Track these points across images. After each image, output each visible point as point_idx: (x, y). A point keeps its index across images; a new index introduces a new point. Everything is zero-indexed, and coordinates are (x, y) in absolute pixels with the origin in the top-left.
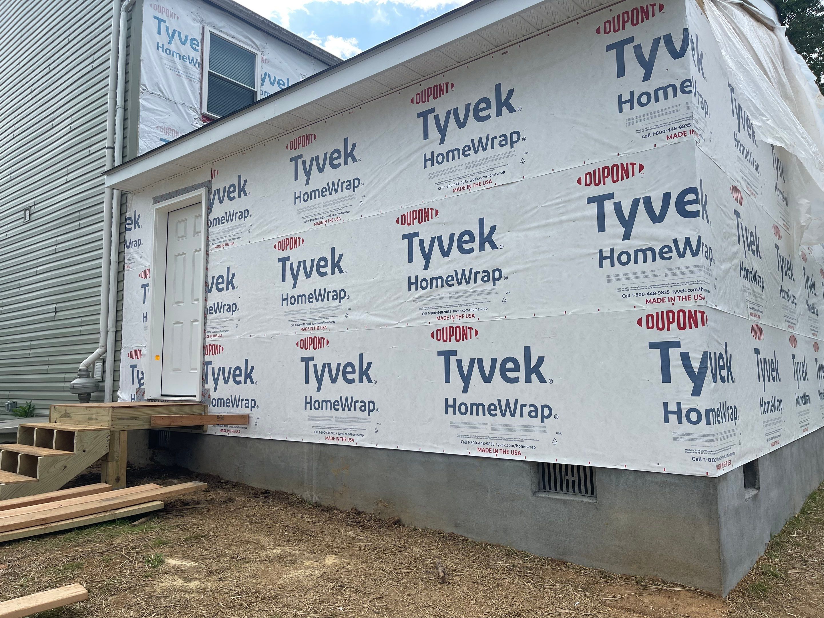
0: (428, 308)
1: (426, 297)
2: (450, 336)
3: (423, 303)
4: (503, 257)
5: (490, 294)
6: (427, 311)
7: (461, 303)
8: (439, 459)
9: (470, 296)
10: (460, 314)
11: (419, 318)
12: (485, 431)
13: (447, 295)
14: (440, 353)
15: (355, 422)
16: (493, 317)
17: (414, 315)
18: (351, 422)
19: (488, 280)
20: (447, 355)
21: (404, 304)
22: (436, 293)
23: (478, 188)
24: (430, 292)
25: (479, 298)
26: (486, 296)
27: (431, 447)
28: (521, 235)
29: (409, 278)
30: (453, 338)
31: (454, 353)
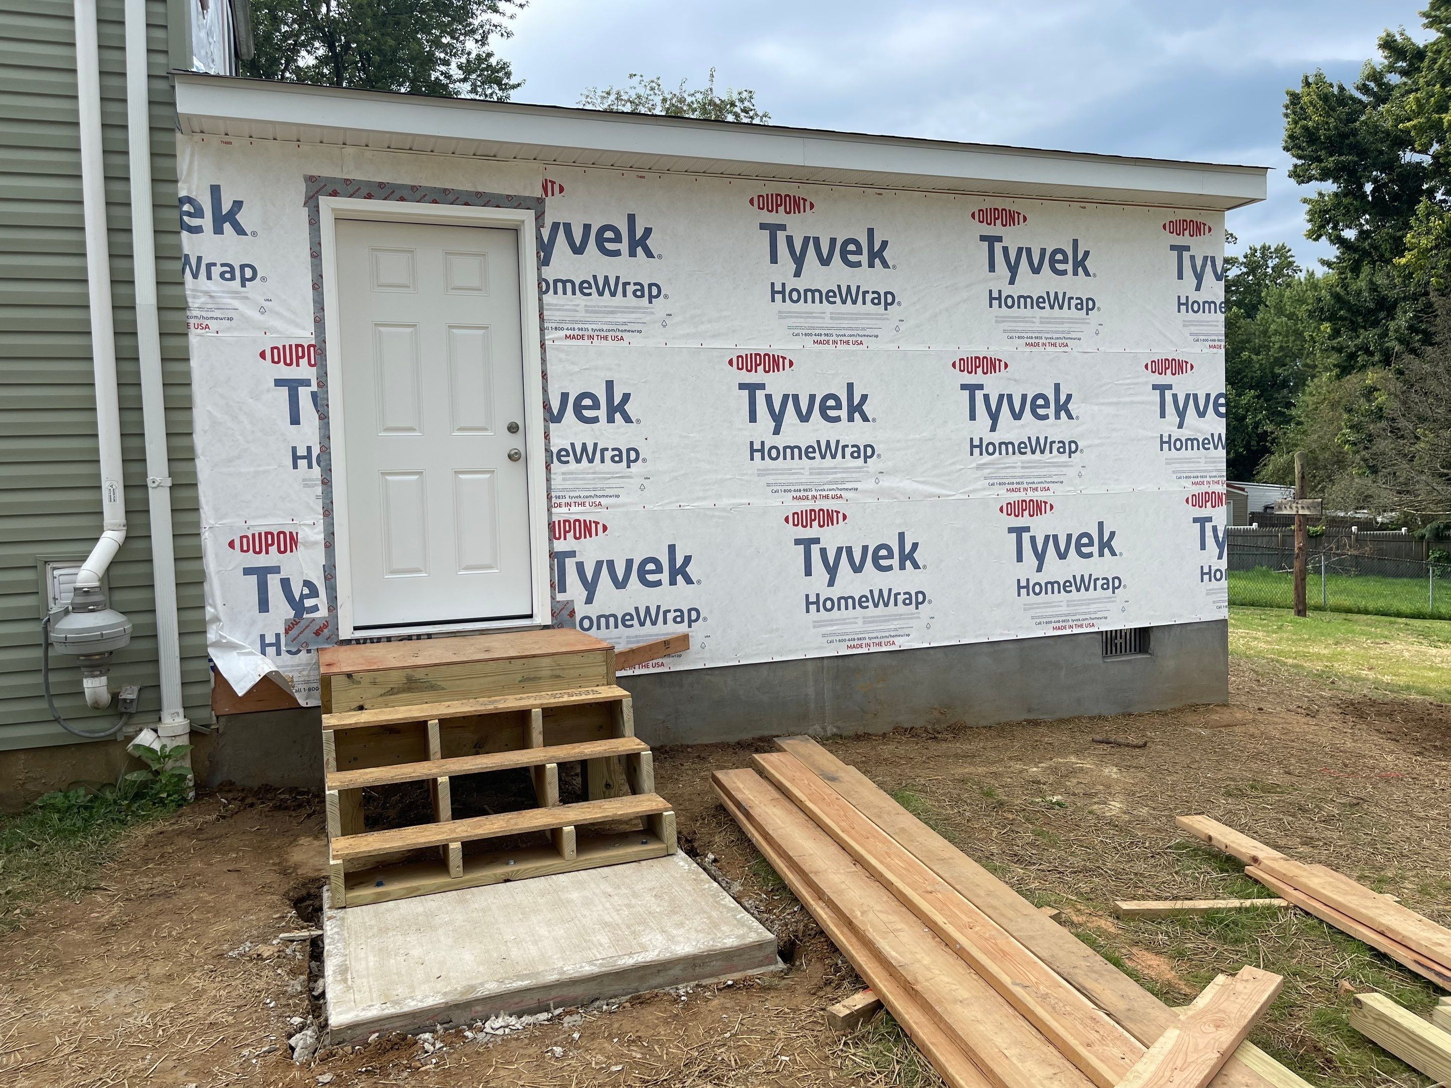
0: (996, 478)
1: (993, 464)
2: (1023, 510)
3: (989, 471)
4: (1079, 429)
5: (1065, 466)
6: (995, 481)
7: (1035, 474)
8: (1010, 646)
9: (1044, 467)
10: (1034, 486)
11: (984, 489)
12: (1060, 609)
13: (1019, 464)
14: (1011, 530)
15: (895, 620)
16: (1069, 491)
17: (979, 485)
18: (888, 621)
19: (1064, 452)
20: (1019, 531)
21: (963, 471)
22: (1006, 461)
23: (1052, 349)
24: (999, 459)
25: (1054, 471)
26: (1062, 469)
27: (1002, 634)
28: (1096, 408)
29: (972, 439)
30: (1026, 513)
31: (1027, 529)
